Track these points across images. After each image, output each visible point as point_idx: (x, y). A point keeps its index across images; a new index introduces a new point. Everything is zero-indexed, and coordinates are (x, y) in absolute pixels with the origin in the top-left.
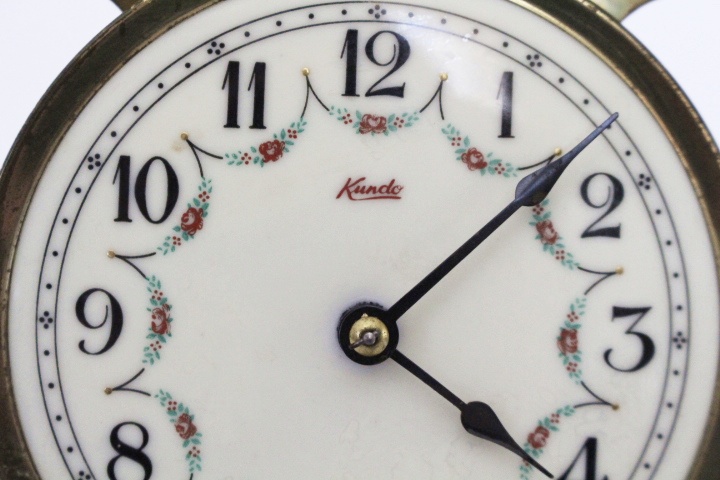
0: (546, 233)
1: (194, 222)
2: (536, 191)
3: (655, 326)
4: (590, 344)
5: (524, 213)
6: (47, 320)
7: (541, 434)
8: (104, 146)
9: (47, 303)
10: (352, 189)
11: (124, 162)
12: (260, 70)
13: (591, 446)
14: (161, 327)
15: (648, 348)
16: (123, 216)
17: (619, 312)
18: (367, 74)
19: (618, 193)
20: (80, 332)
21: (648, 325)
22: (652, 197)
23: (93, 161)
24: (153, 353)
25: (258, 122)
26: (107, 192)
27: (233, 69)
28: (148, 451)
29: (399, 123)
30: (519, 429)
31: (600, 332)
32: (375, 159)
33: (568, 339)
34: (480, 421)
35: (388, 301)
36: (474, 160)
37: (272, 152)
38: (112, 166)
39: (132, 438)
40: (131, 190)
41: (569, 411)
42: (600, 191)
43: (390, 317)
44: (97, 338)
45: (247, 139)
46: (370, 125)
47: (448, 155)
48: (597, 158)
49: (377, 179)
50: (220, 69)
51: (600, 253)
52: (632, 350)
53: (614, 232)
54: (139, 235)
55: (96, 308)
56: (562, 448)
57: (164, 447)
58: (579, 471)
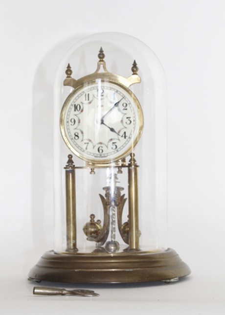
1: (82, 111)
2: (117, 104)
4: (124, 122)
5: (116, 108)
6: (68, 122)
7: (119, 132)
8: (73, 103)
9: (68, 120)
11: (75, 105)
12: (88, 94)
13: (125, 133)
14: (79, 122)
15: (131, 122)
16: (75, 111)
17: (127, 118)
19: (127, 105)
20: (71, 123)
21: (130, 119)
22: (130, 105)
23: (72, 105)
24: (78, 125)
25: (88, 100)
26: (73, 108)
27: (86, 95)
28: (78, 135)
30: (117, 131)
31: (125, 120)
33: (122, 121)
34: (112, 130)
37: (90, 103)
38: (74, 106)
39: (76, 134)
40: (76, 108)
41: (121, 129)
42: (125, 105)
44: (73, 124)
45: (87, 102)
47: (108, 102)
48: (123, 101)
50: (84, 95)
51: (125, 112)
52: (129, 122)
53: (126, 109)
54: (77, 112)
55: (73, 121)
56: (122, 133)
57: (80, 135)
58: (124, 136)
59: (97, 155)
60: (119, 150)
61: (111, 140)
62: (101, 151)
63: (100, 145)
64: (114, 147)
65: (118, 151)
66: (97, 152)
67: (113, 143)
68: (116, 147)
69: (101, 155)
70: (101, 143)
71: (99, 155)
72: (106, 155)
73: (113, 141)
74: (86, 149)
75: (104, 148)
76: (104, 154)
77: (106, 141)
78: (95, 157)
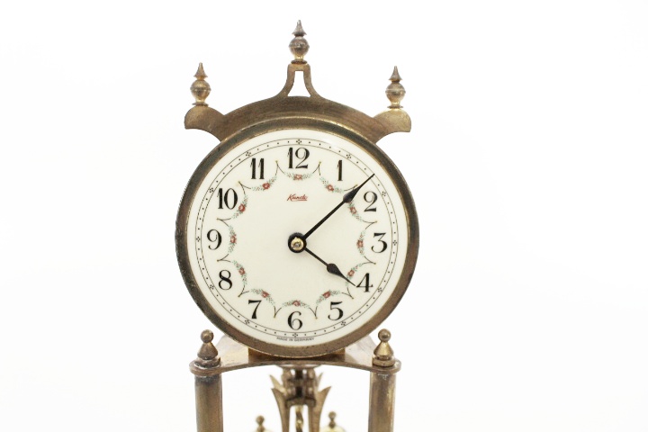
0: (352, 209)
1: (243, 209)
2: (349, 198)
3: (387, 239)
4: (367, 245)
5: (346, 205)
6: (198, 239)
7: (352, 273)
8: (214, 186)
9: (198, 234)
10: (291, 198)
11: (221, 191)
12: (262, 161)
13: (367, 275)
14: (234, 241)
15: (385, 246)
16: (221, 207)
17: (376, 235)
18: (296, 161)
19: (376, 198)
20: (209, 243)
21: (384, 239)
22: (386, 199)
23: (212, 190)
24: (231, 249)
25: (262, 177)
26: (216, 199)
27: (254, 160)
28: (230, 279)
29: (306, 177)
30: (345, 272)
31: (370, 241)
32: (298, 188)
33: (360, 243)
34: (333, 269)
35: (304, 233)
36: (330, 188)
37: (266, 186)
38: (217, 192)
39: (225, 275)
40: (223, 199)
41: (361, 265)
42: (370, 197)
43: (304, 238)
44: (214, 245)
45: (258, 182)
46: (296, 178)
47: (322, 187)
48: (369, 187)
49: (300, 195)
50: (250, 160)
51: (370, 216)
52: (381, 246)
53: (374, 210)
54: (226, 213)
55: (214, 235)
56: (358, 277)
57: (236, 278)
58: (364, 284)
59: (285, 333)
60: (347, 321)
61: (328, 294)
62: (296, 324)
63: (293, 308)
64: (336, 314)
65: (344, 324)
66: (287, 328)
67: (332, 303)
68: (341, 313)
69: (295, 335)
70: (297, 303)
71: (290, 335)
72: (309, 335)
73: (333, 298)
74: (254, 316)
75: (307, 317)
76: (305, 333)
77: (311, 297)
78: (279, 338)
